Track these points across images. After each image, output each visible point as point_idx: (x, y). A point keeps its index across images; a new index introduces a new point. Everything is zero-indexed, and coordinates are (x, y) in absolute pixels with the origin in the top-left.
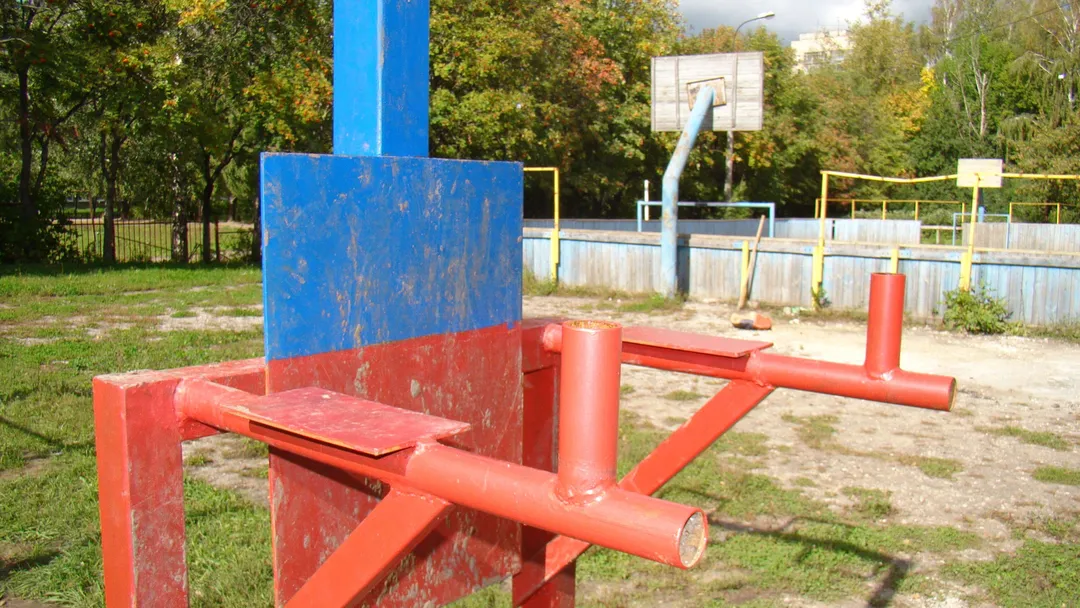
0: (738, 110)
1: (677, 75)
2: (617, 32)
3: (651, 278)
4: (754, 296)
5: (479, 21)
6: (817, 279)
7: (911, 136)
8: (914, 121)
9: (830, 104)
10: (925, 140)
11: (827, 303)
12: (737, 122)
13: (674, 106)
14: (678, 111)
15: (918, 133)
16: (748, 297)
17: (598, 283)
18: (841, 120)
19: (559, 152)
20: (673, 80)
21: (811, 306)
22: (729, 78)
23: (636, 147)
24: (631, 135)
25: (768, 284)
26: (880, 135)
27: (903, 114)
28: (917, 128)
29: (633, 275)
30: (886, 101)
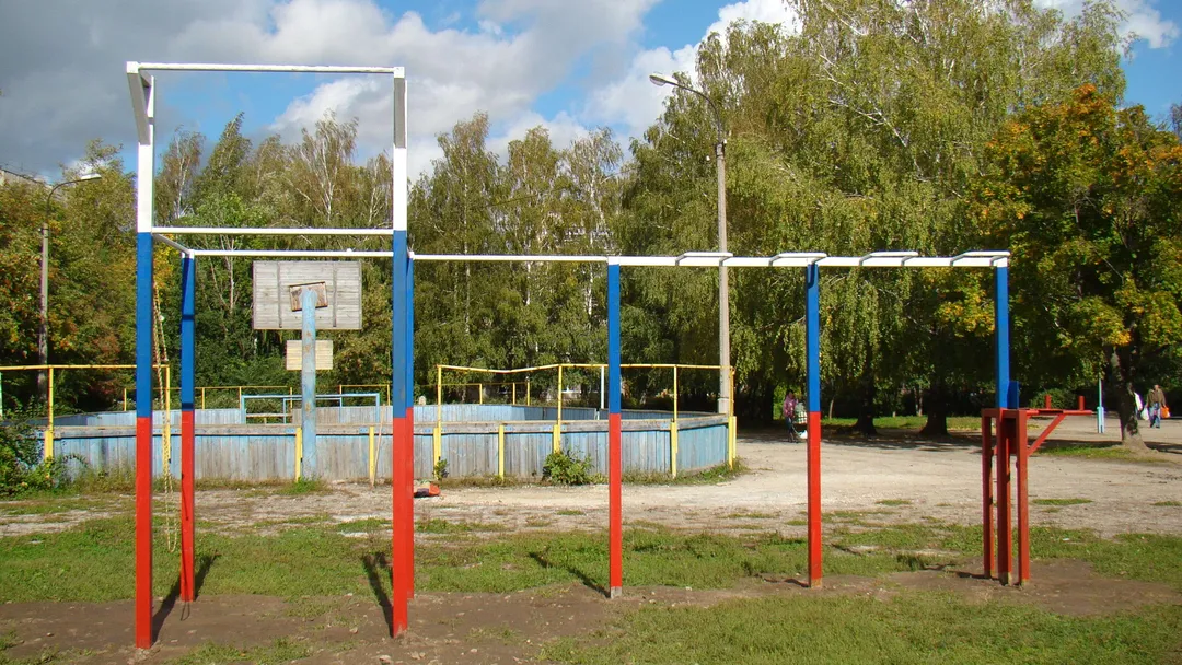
0: (338, 312)
1: (279, 278)
4: (379, 474)
6: (438, 454)
11: (445, 474)
12: (338, 322)
13: (276, 306)
14: (280, 311)
16: (376, 475)
20: (274, 283)
21: (434, 477)
22: (329, 283)
25: (391, 462)
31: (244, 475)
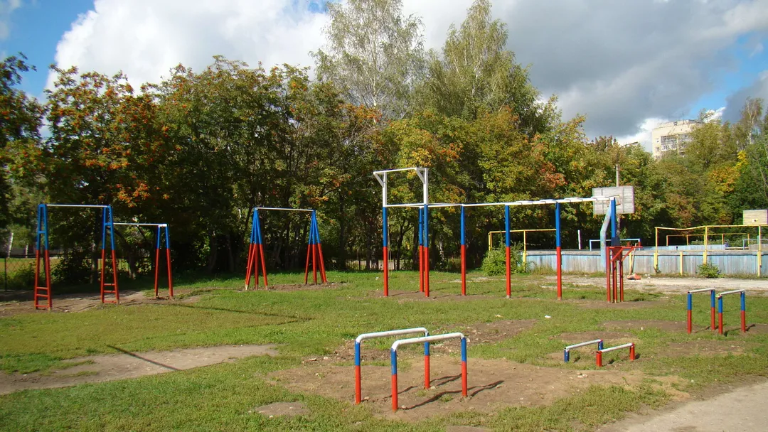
0: (625, 206)
1: (602, 194)
2: (559, 158)
3: (597, 267)
4: (634, 271)
5: (505, 163)
6: (655, 264)
7: (728, 194)
8: (729, 185)
9: (675, 179)
10: (737, 196)
11: (660, 272)
12: (625, 210)
13: (601, 205)
14: (603, 207)
15: (733, 192)
16: (632, 271)
17: (577, 269)
18: (681, 189)
19: (541, 219)
21: (654, 273)
22: (621, 195)
23: (572, 214)
24: (570, 209)
25: (639, 266)
26: (706, 195)
27: (722, 182)
28: (731, 189)
29: (590, 266)
30: (710, 173)
31: (586, 270)
